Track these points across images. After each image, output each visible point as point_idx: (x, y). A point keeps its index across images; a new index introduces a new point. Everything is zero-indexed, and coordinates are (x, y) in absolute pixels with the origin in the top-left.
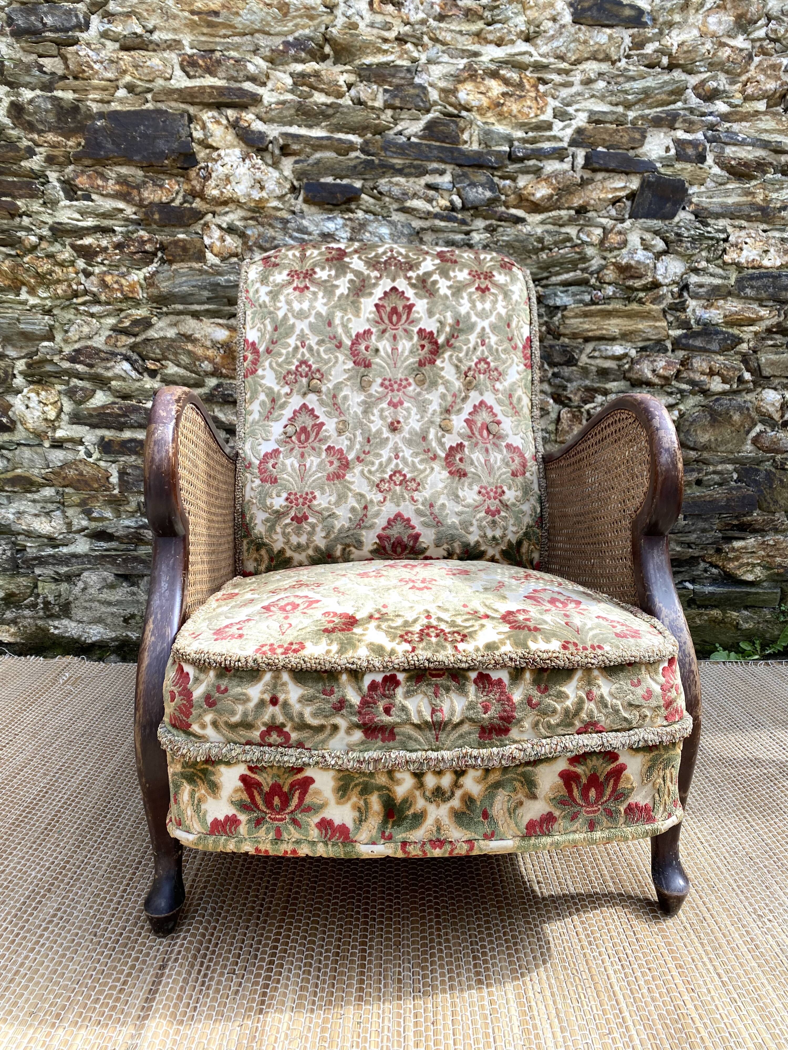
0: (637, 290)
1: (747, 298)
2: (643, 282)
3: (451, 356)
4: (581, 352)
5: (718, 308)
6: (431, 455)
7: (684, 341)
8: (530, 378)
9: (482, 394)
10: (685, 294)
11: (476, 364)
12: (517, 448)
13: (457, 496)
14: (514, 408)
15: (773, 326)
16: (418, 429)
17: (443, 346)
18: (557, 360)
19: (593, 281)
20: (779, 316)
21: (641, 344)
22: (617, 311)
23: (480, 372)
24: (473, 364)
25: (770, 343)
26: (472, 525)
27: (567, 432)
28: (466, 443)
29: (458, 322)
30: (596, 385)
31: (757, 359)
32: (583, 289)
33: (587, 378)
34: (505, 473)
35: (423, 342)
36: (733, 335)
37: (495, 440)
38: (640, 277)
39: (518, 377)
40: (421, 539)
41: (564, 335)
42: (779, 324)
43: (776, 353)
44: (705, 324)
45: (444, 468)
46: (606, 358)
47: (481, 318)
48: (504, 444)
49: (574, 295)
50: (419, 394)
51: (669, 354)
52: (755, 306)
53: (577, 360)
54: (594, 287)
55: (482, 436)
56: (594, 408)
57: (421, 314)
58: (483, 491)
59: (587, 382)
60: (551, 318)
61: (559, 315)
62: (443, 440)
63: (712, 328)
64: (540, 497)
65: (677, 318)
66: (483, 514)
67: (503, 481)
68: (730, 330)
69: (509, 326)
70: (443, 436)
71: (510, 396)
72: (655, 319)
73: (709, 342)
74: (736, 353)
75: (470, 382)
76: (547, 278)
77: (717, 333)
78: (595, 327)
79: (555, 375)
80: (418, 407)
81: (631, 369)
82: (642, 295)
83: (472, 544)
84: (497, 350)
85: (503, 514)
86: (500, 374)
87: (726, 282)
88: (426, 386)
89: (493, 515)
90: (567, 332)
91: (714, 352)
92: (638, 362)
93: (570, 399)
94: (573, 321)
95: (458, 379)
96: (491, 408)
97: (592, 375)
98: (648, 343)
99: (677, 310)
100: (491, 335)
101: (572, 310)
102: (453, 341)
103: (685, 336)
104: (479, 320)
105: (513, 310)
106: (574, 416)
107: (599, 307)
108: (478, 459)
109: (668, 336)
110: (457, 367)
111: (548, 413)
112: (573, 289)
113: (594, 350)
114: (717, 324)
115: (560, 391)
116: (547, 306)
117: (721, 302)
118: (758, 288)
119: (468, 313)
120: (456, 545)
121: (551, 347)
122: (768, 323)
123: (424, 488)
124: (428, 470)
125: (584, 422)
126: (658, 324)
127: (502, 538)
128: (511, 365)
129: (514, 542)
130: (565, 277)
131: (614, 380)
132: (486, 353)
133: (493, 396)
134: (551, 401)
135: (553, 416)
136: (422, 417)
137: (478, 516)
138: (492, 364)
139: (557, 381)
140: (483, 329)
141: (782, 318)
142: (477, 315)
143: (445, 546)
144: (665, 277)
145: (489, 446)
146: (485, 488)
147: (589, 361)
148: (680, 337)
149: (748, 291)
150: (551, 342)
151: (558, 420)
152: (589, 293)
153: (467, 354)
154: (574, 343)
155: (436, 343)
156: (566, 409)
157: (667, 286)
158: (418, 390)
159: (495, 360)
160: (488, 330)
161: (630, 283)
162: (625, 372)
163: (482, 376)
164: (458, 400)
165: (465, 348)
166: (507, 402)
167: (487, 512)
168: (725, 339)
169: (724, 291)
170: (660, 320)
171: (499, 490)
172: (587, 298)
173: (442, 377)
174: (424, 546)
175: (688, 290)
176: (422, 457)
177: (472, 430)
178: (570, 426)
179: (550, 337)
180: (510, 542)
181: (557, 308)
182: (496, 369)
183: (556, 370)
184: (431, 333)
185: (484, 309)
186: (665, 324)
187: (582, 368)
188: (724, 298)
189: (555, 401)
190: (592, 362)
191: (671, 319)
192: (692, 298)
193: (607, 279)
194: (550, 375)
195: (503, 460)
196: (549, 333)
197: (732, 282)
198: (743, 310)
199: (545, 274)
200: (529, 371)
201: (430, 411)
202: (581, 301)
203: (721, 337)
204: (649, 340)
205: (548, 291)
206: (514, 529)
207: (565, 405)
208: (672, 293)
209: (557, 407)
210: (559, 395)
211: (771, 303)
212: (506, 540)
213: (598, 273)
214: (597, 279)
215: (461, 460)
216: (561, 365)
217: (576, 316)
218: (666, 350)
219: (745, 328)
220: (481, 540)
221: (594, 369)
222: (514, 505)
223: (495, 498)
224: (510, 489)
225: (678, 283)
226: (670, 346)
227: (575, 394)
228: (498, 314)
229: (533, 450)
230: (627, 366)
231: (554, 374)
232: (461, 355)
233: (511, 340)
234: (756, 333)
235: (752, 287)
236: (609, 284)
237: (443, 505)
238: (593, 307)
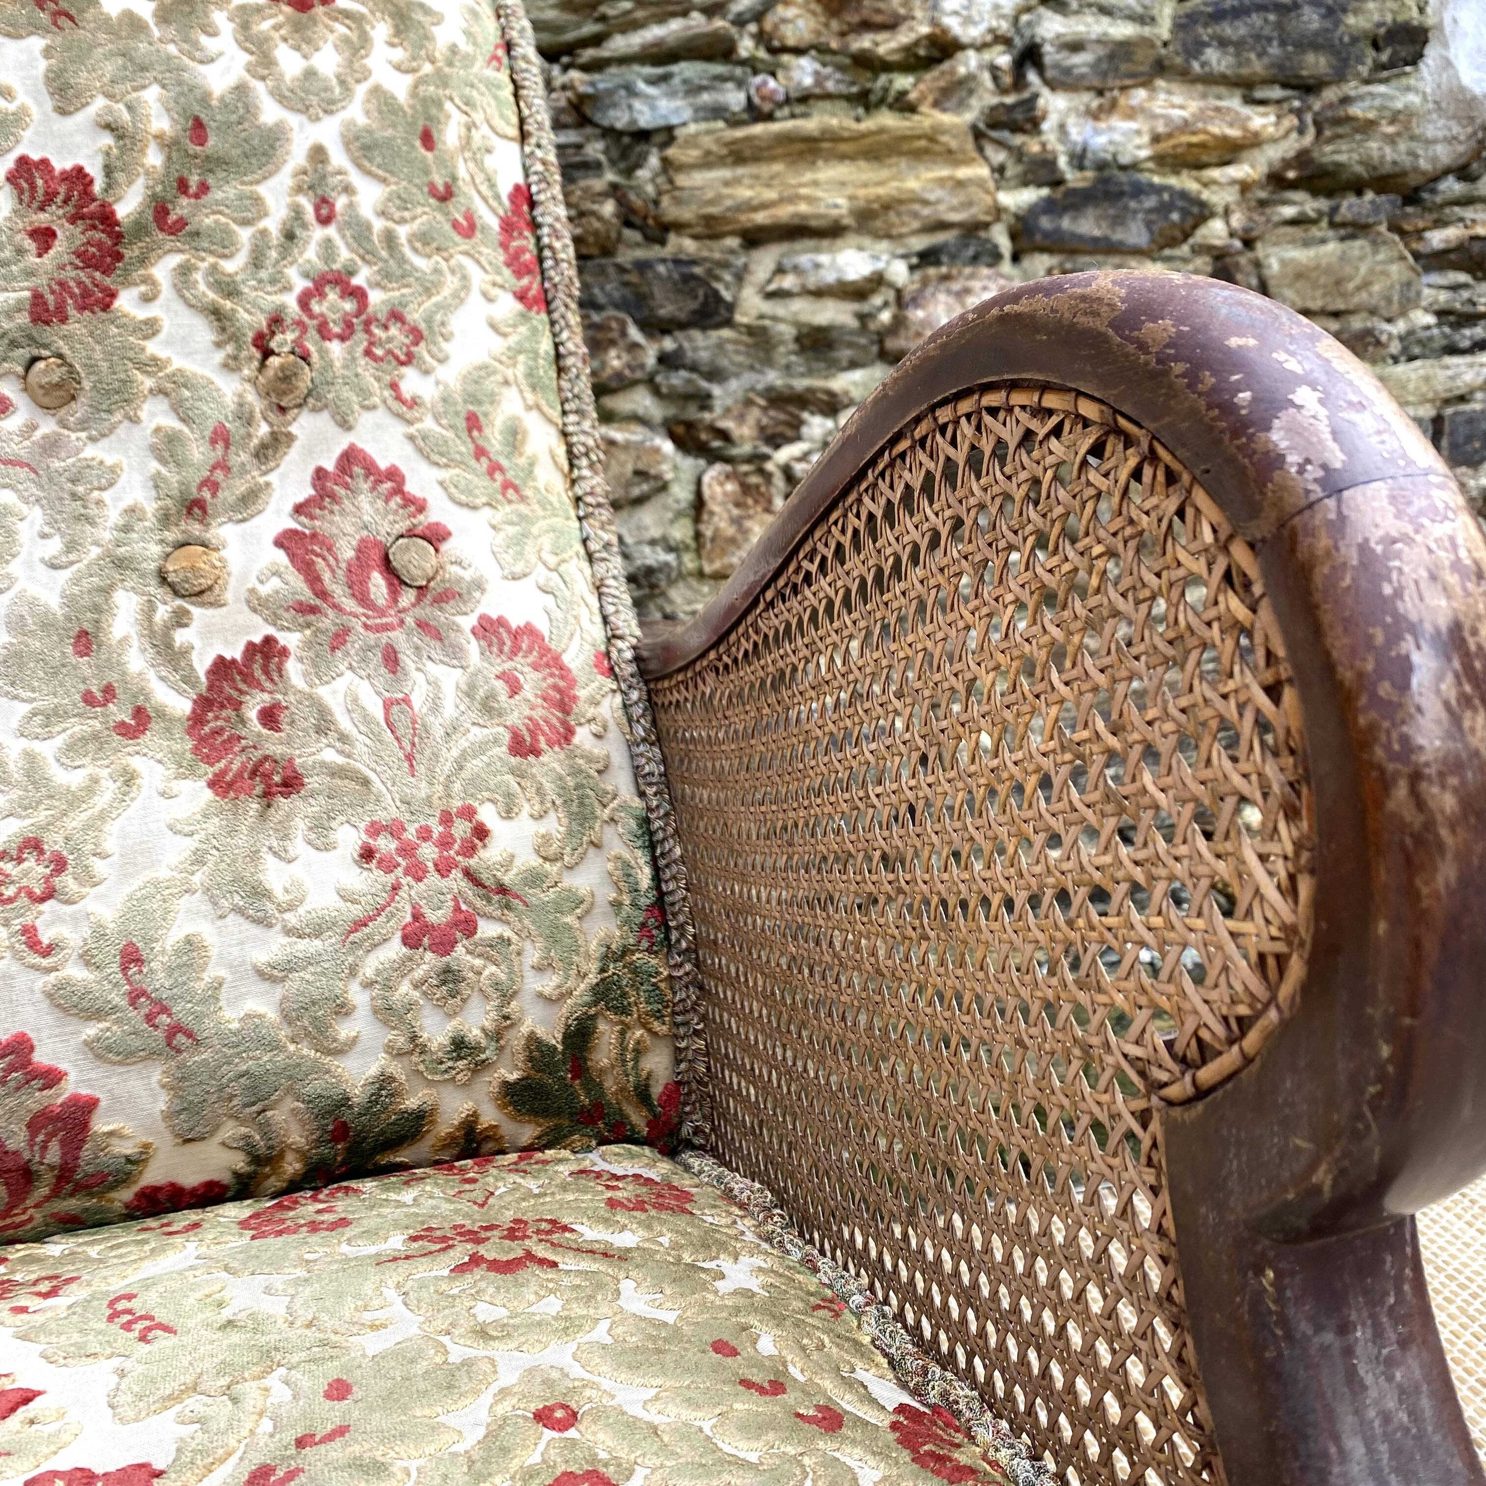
0: (887, 67)
1: (1210, 80)
2: (904, 37)
3: (184, 271)
4: (740, 277)
5: (1131, 114)
6: (121, 713)
7: (1045, 223)
8: (546, 345)
9: (345, 425)
10: (1032, 77)
11: (304, 302)
12: (529, 630)
13: (259, 893)
14: (494, 468)
15: (1287, 164)
16: (53, 601)
17: (139, 229)
18: (666, 310)
19: (746, 46)
20: (1301, 131)
21: (919, 243)
22: (833, 137)
23: (324, 332)
24: (291, 301)
25: (1289, 212)
26: (343, 1010)
27: (733, 541)
28: (291, 640)
29: (198, 130)
30: (801, 384)
31: (1257, 264)
32: (718, 69)
33: (768, 362)
34: (481, 748)
35: (42, 219)
36: (1183, 195)
37: (426, 611)
38: (891, 25)
39: (498, 345)
40: (100, 1125)
41: (679, 227)
42: (1302, 158)
43: (1306, 243)
44: (1101, 166)
45: (186, 772)
46: (819, 293)
47: (305, 109)
48: (467, 622)
49: (693, 89)
50: (51, 446)
51: (1006, 266)
52: (1234, 102)
53: (731, 307)
54: (752, 65)
55: (364, 599)
56: (804, 457)
57: (22, 98)
58: (386, 845)
59: (773, 378)
60: (629, 172)
61: (654, 161)
62: (181, 637)
63: (1123, 177)
64: (645, 822)
65: (1018, 154)
66: (395, 949)
67: (475, 783)
68: (1173, 181)
69: (428, 140)
70: (180, 619)
71: (473, 423)
72: (951, 157)
73: (1118, 221)
74: (1199, 250)
75: (286, 377)
76: (597, 40)
77: (1139, 190)
78: (771, 195)
79: (665, 360)
80: (50, 504)
81: (899, 323)
82: (903, 82)
83: (358, 1093)
84: (390, 239)
85: (487, 930)
86: (417, 335)
87: (1147, 31)
88: (79, 410)
89: (444, 946)
90: (686, 214)
91: (1137, 252)
92: (916, 301)
93: (724, 435)
94: (698, 178)
95: (231, 366)
96: (394, 475)
97: (785, 352)
98: (940, 238)
99: (1016, 128)
100: (355, 178)
101: (692, 141)
102: (182, 207)
103: (1049, 207)
104: (293, 120)
105: (443, 80)
106: (746, 489)
107: (775, 127)
108: (354, 704)
109: (998, 211)
110: (216, 314)
111: (663, 487)
112: (686, 70)
113: (780, 270)
114: (1134, 166)
115: (692, 413)
116: (609, 133)
117: (1140, 95)
118: (1239, 45)
119: (241, 89)
120: (278, 1116)
121: (643, 266)
122: (1273, 154)
123: (89, 879)
124: (109, 789)
125: (779, 503)
126: (963, 173)
127: (497, 1035)
128: (458, 298)
129: (554, 1037)
130: (654, 33)
131: (853, 365)
132: (344, 254)
133: (399, 429)
134: (668, 447)
135: (681, 493)
136: (71, 546)
137: (371, 965)
138: (375, 297)
139: (678, 379)
140: (318, 154)
141: (1309, 138)
142: (281, 97)
143: (230, 1130)
144: (968, 21)
145: (398, 637)
146: (395, 829)
147: (767, 307)
148: (1034, 211)
149: (1212, 55)
150: (640, 254)
151: (699, 505)
152: (740, 84)
153: (257, 261)
154: (715, 251)
155: (107, 218)
156: (718, 468)
157: (981, 47)
158: (48, 426)
159: (386, 278)
160: (338, 158)
161: (864, 42)
162: (881, 336)
163: (335, 348)
164: (240, 457)
165: (245, 235)
166: (464, 448)
167: (411, 940)
168: (1164, 209)
169: (1143, 60)
170: (967, 162)
171: (461, 829)
172: (735, 99)
173: (153, 365)
174: (127, 1148)
175: (1040, 67)
176: (77, 728)
177: (313, 579)
178: (737, 522)
179: (631, 235)
180: (533, 1040)
181: (643, 136)
182: (396, 316)
183: (668, 344)
184: (78, 176)
185: (310, 74)
186: (983, 171)
187: (751, 331)
188: (1147, 83)
189: (681, 444)
190: (778, 308)
191: (999, 157)
192: (1053, 85)
193: (791, 35)
194: (650, 360)
195: (470, 692)
196: (628, 224)
197: (1164, 30)
198: (1200, 115)
199: (590, 28)
200: (540, 318)
201: (113, 516)
202: (717, 112)
203: (1150, 202)
204: (942, 226)
205: (603, 81)
206: (549, 983)
207: (713, 457)
208: (994, 70)
209: (689, 464)
210: (690, 425)
211: (1276, 93)
212: (516, 1040)
213: (758, 16)
214: (761, 38)
215: (269, 717)
216: (683, 326)
217: (708, 162)
218: (996, 257)
219: (1215, 173)
220: (397, 1069)
221: (787, 331)
222: (535, 879)
223: (443, 869)
224: (508, 813)
225: (1006, 41)
226: (1004, 244)
227: (741, 418)
228: (377, 91)
229: (598, 633)
230: (885, 317)
231: (663, 359)
232: (230, 266)
233: (446, 195)
234: (1245, 187)
235: (1223, 43)
236: (798, 51)
237: (191, 944)
238: (758, 129)
